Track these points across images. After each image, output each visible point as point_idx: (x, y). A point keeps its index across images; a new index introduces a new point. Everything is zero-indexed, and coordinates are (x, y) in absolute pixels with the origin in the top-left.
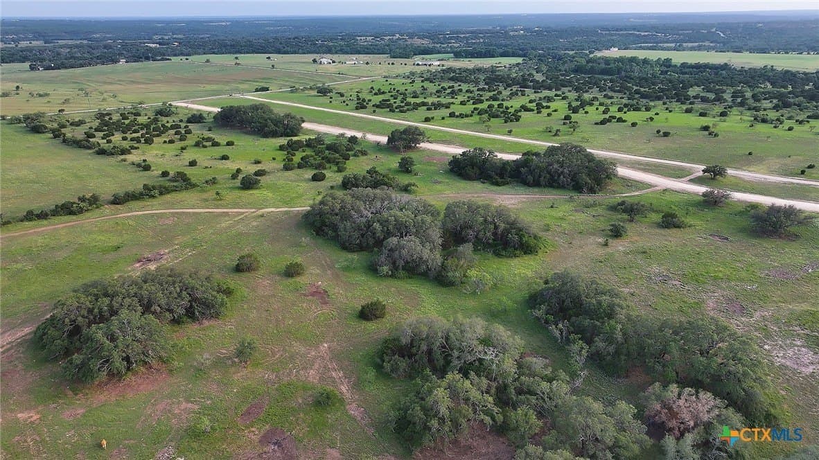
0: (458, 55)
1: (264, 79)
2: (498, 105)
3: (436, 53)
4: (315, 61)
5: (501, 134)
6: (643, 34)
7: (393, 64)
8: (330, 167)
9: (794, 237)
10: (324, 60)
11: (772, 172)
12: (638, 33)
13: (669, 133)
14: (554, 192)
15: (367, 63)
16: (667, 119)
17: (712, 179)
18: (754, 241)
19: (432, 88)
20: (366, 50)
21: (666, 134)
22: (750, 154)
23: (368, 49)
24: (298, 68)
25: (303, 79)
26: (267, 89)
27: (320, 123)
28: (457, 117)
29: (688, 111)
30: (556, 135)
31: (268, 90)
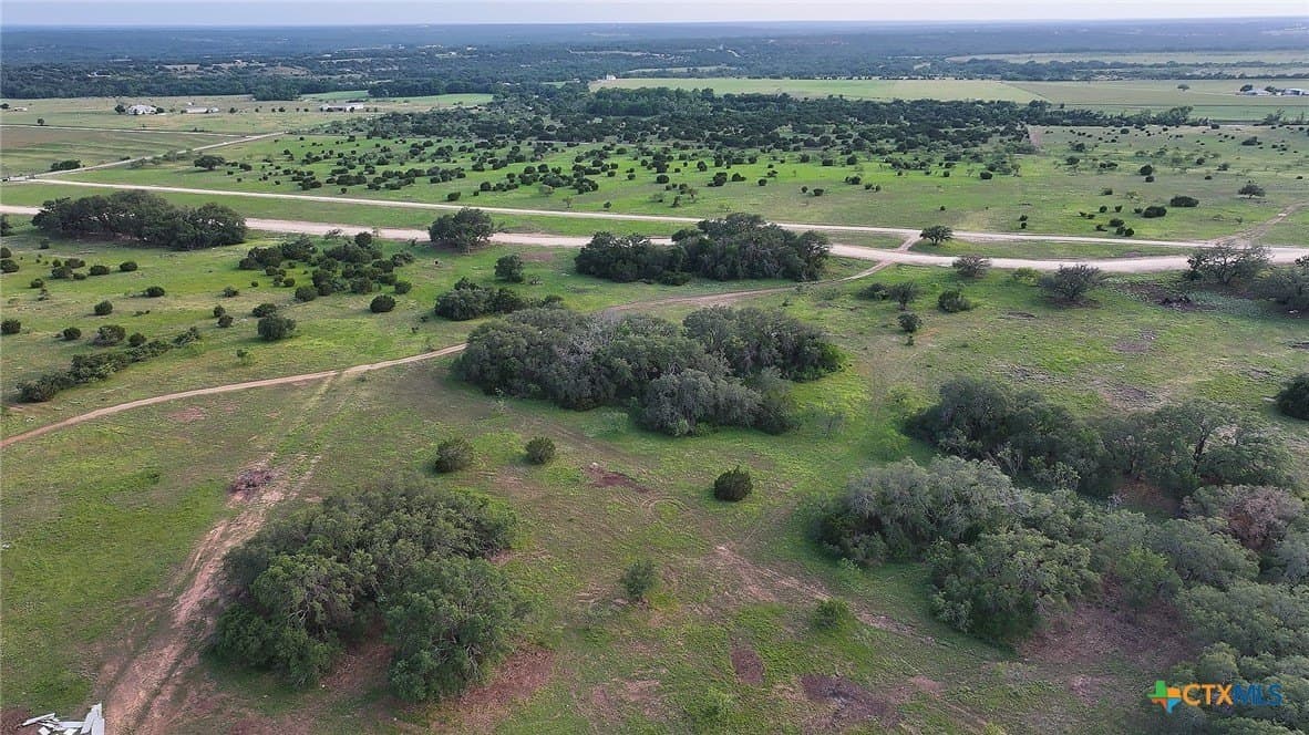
0: (376, 92)
1: (41, 145)
2: (539, 167)
3: (333, 91)
4: (120, 110)
5: (594, 211)
6: (634, 54)
7: (281, 110)
8: (380, 288)
9: (1093, 304)
10: (141, 109)
11: (988, 229)
12: (627, 53)
13: (822, 191)
14: (763, 284)
15: (232, 111)
16: (795, 172)
17: (934, 245)
18: (1062, 314)
19: (398, 147)
20: (199, 88)
21: (818, 193)
22: (943, 209)
23: (200, 85)
24: (96, 123)
25: (130, 143)
26: (75, 165)
27: (262, 217)
28: (494, 190)
29: (805, 159)
30: (675, 205)
31: (79, 167)
